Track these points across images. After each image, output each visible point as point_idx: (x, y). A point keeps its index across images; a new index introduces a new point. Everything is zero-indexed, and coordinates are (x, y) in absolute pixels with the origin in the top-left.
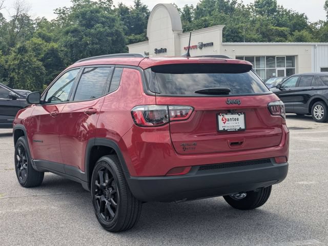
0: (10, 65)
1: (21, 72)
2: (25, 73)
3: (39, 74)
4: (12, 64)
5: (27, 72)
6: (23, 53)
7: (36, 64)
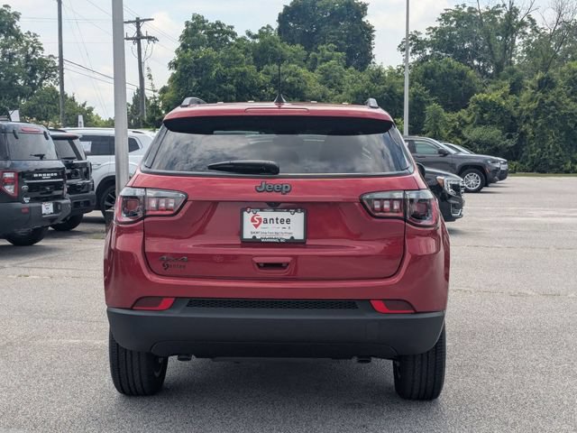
0: (522, 111)
1: (540, 122)
2: (546, 125)
3: (573, 127)
4: (525, 108)
5: (550, 123)
6: (546, 89)
7: (569, 108)
